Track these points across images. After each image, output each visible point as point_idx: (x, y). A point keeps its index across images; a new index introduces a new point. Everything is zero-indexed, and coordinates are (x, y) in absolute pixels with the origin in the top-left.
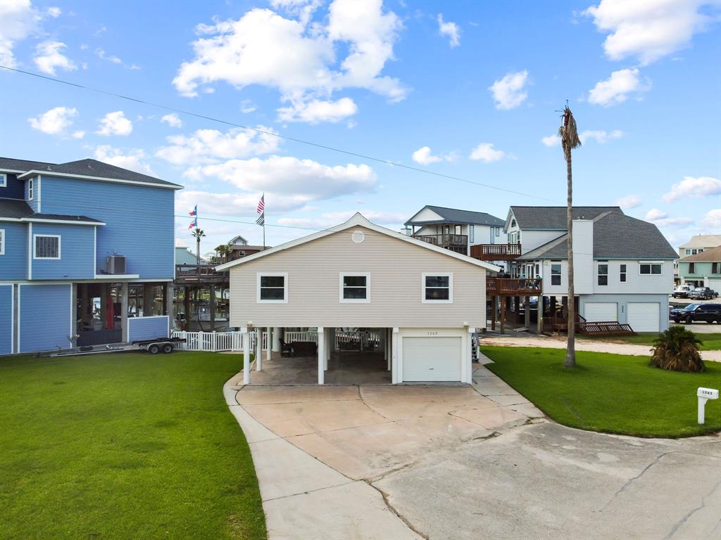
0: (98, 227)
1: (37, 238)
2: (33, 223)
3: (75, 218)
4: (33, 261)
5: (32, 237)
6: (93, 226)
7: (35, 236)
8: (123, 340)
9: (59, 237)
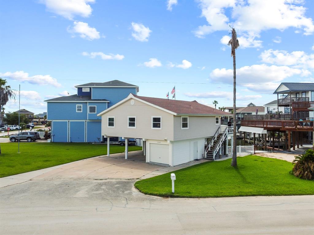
0: (108, 103)
1: (90, 107)
2: (89, 102)
3: (101, 100)
4: (89, 114)
5: (88, 106)
6: (106, 102)
7: (89, 106)
8: (118, 140)
9: (96, 106)
